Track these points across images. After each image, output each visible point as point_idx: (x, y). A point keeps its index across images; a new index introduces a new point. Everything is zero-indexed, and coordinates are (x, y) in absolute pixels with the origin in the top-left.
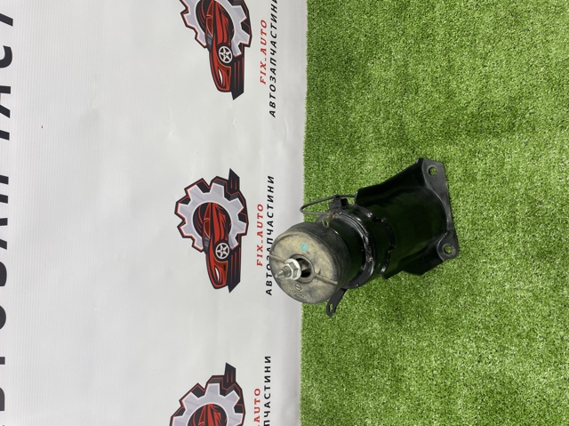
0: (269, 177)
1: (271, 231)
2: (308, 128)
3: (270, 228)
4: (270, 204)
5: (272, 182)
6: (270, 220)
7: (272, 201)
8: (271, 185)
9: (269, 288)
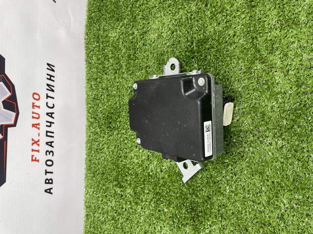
0: (48, 65)
1: (51, 123)
2: (89, 10)
3: (51, 120)
4: (50, 94)
5: (53, 70)
6: (50, 111)
7: (53, 91)
8: (51, 73)
9: (49, 186)
